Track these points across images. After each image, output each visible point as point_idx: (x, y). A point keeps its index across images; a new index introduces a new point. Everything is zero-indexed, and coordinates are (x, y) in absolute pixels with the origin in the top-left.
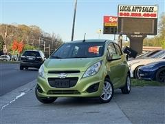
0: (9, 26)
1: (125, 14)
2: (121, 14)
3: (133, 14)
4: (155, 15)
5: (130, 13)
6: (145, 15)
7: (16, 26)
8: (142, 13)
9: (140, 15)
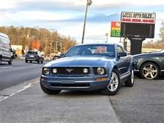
0: (32, 30)
1: (127, 20)
2: (124, 20)
3: (134, 20)
4: (153, 21)
5: (132, 18)
6: (144, 21)
7: (38, 29)
8: (142, 19)
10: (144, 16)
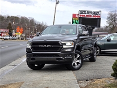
0: (16, 17)
1: (82, 16)
2: (80, 15)
3: (87, 16)
4: (99, 16)
5: (86, 15)
6: (93, 16)
7: (20, 17)
8: (92, 15)
9: (91, 16)
10: (94, 13)
